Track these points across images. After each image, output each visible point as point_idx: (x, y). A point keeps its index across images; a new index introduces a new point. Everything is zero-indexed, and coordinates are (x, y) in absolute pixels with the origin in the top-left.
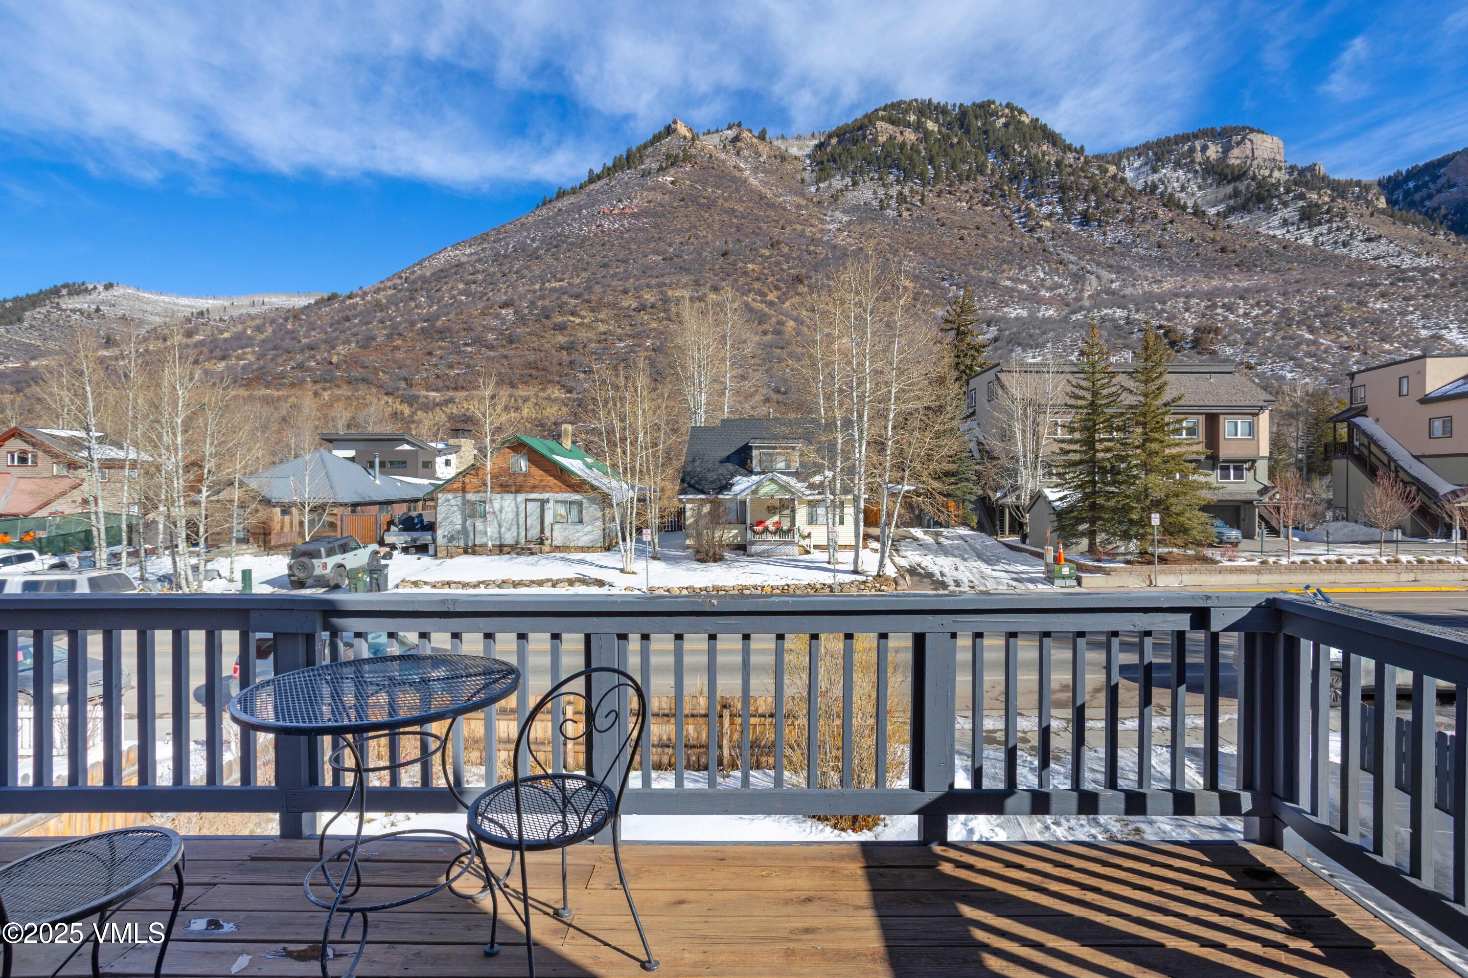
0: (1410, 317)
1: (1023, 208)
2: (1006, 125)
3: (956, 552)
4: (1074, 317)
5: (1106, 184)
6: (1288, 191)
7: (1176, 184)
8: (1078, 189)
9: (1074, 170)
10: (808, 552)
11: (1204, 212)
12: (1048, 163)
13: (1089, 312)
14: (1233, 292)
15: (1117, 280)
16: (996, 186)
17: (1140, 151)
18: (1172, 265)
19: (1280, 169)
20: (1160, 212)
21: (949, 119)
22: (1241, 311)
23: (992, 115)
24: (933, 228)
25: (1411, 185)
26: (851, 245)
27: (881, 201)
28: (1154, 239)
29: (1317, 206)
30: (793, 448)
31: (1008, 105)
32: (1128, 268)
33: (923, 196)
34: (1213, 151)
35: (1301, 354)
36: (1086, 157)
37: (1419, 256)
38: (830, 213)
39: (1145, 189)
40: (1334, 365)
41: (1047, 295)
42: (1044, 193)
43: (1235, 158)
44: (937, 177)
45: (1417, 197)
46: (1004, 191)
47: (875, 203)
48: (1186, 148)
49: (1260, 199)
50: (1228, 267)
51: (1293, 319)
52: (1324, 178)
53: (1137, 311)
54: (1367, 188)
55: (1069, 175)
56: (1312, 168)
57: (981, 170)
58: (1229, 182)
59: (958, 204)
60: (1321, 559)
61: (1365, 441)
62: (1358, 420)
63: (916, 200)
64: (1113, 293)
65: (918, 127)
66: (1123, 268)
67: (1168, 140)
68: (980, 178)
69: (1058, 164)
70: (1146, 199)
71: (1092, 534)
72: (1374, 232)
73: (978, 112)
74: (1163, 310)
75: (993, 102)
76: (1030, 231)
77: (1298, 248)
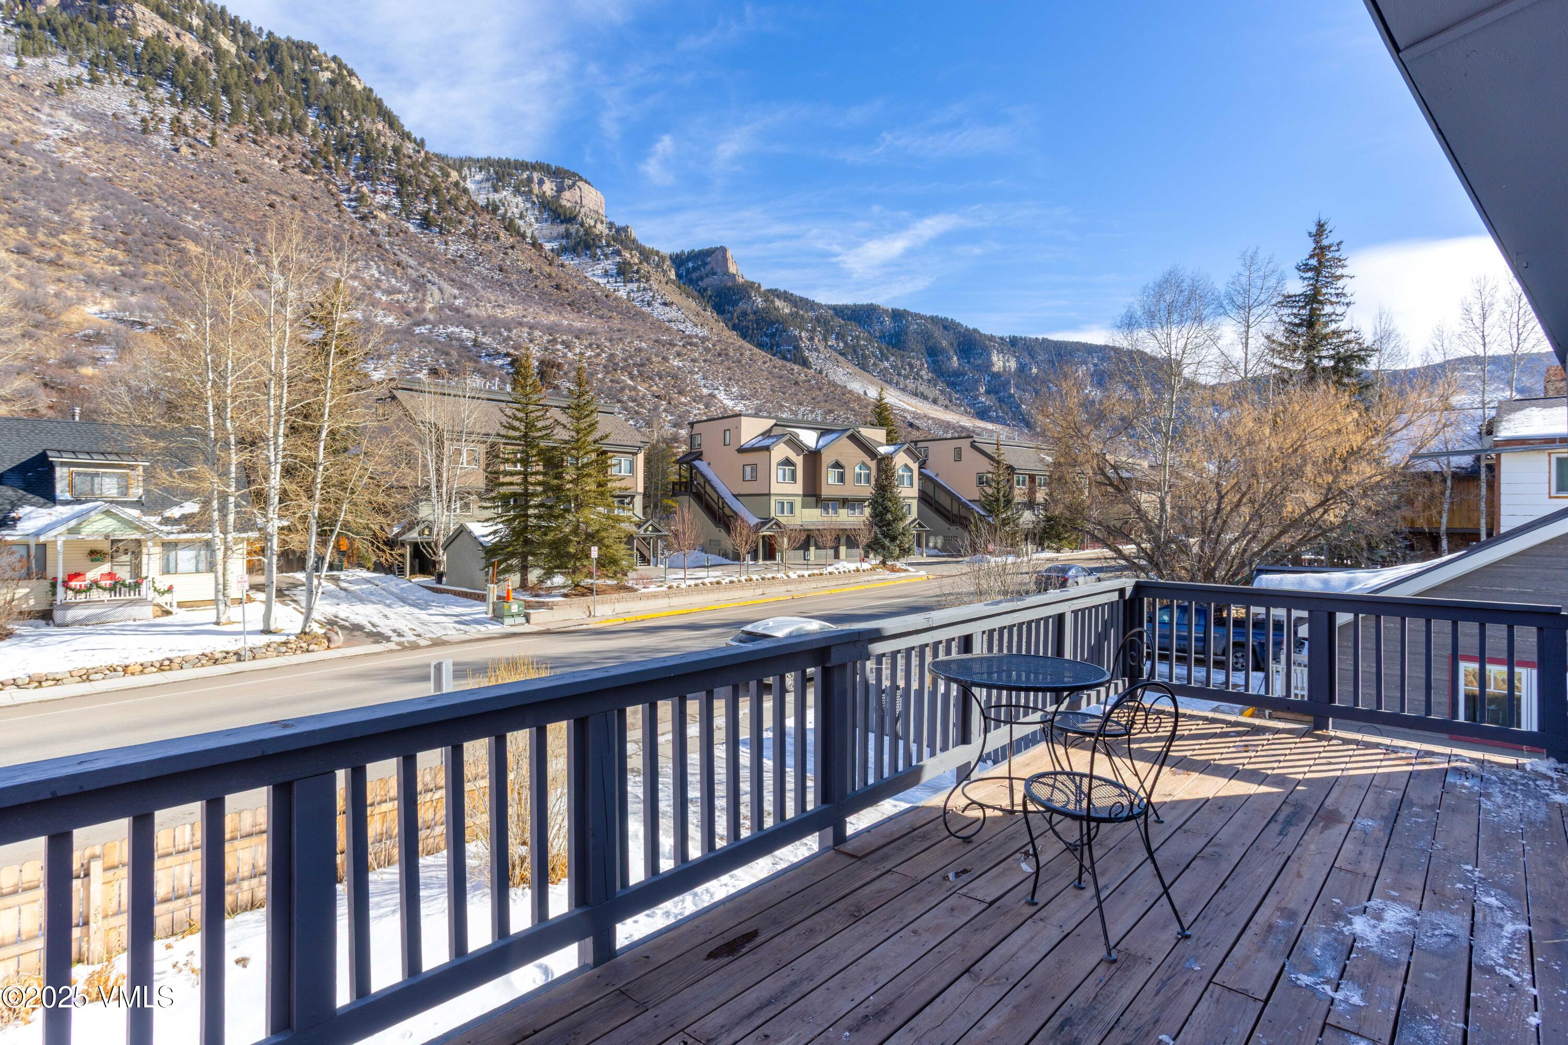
0: (696, 377)
1: (353, 189)
2: (333, 82)
3: (373, 598)
4: (417, 330)
5: (448, 190)
6: (608, 245)
7: (515, 210)
8: (418, 187)
9: (414, 163)
10: (168, 613)
11: (541, 245)
12: (384, 145)
13: (434, 327)
14: (569, 330)
15: (461, 296)
16: (319, 153)
17: (484, 164)
18: (513, 292)
19: (602, 222)
20: (502, 235)
21: (252, 44)
22: (577, 351)
23: (314, 62)
24: (230, 181)
25: (690, 265)
26: (90, 170)
27: (143, 120)
28: (496, 261)
29: (629, 263)
30: (133, 468)
31: (334, 59)
32: (471, 286)
33: (214, 133)
34: (549, 188)
35: (625, 398)
36: (427, 153)
37: (696, 325)
38: (47, 109)
39: (487, 206)
40: (649, 411)
41: (384, 298)
42: (379, 179)
43: (567, 199)
44: (235, 114)
45: (695, 276)
46: (329, 162)
47: (134, 121)
48: (525, 176)
49: (588, 247)
50: (562, 305)
51: (617, 364)
52: (634, 241)
53: (484, 334)
54: (662, 259)
55: (409, 167)
56: (625, 229)
57: (298, 125)
58: (562, 222)
59: (267, 160)
60: (707, 581)
61: (701, 481)
62: (697, 463)
63: (204, 135)
64: (457, 310)
65: (204, 37)
66: (466, 285)
67: (508, 162)
68: (297, 136)
69: (396, 150)
70: (488, 217)
71: (524, 569)
72: (669, 299)
73: (295, 51)
74: (509, 338)
75: (316, 48)
76: (362, 218)
77: (616, 299)
